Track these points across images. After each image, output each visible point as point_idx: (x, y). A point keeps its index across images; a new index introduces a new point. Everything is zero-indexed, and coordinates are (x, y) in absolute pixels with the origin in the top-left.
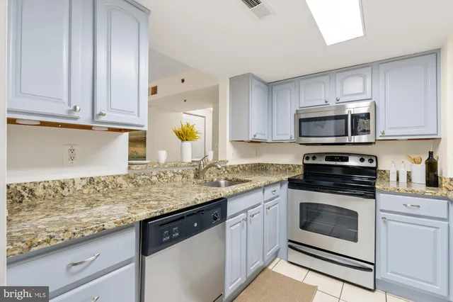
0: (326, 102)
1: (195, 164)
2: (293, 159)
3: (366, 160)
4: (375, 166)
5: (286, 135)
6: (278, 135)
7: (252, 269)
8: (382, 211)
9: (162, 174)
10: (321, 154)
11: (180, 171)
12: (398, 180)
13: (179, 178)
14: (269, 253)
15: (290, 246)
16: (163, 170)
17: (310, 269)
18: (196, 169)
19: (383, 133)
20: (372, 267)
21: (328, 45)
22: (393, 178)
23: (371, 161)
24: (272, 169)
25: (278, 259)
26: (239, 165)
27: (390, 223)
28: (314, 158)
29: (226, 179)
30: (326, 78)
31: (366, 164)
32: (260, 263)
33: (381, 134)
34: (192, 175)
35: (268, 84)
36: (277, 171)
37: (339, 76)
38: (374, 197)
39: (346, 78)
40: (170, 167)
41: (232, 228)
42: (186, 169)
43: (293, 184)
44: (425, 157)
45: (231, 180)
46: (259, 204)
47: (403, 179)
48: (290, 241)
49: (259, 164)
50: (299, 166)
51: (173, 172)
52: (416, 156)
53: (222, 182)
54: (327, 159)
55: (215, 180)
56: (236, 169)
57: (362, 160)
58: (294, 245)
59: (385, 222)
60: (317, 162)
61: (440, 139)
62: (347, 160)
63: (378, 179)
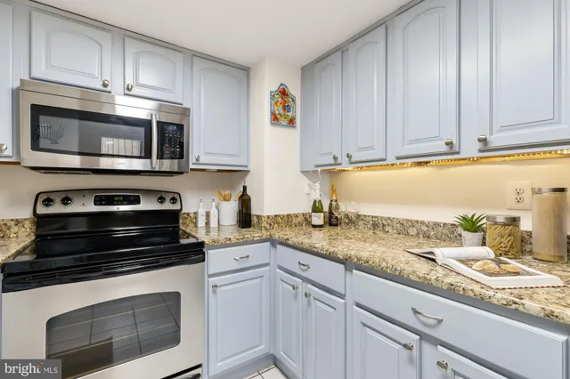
0: (105, 85)
3: (168, 199)
4: (179, 208)
10: (82, 192)
19: (198, 159)
20: (198, 370)
22: (201, 222)
23: (174, 200)
27: (220, 290)
28: (66, 201)
30: (105, 38)
31: (167, 206)
33: (194, 161)
37: (132, 47)
43: (18, 276)
47: (213, 224)
52: (226, 193)
54: (98, 201)
57: (161, 200)
59: (214, 292)
60: (75, 208)
61: (249, 171)
62: (137, 201)
63: (182, 227)
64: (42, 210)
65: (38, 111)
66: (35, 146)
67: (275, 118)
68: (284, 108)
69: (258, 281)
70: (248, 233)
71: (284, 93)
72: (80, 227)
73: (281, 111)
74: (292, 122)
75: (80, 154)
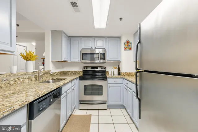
1: (35, 73)
2: (79, 69)
3: (103, 68)
4: (105, 70)
5: (77, 59)
6: (73, 59)
7: (68, 115)
8: (109, 84)
9: (17, 80)
10: (89, 67)
11: (27, 77)
12: (111, 74)
13: (27, 81)
14: (73, 108)
15: (80, 103)
16: (17, 77)
17: (87, 110)
18: (36, 75)
19: (108, 60)
20: (106, 102)
21: (95, 28)
22: (110, 74)
23: (104, 68)
24: (70, 73)
25: (75, 110)
26: (55, 73)
27: (111, 87)
28: (87, 68)
29: (52, 79)
30: (91, 39)
31: (103, 70)
32: (70, 113)
34: (34, 79)
35: (69, 37)
36: (72, 74)
37: (96, 39)
38: (107, 80)
39: (98, 40)
40: (21, 75)
41: (62, 100)
42: (31, 76)
43: (81, 78)
44: (118, 67)
45: (55, 80)
46: (70, 88)
47: (112, 74)
48: (80, 101)
49: (64, 72)
50: (81, 71)
51: (23, 78)
52: (115, 67)
53: (51, 81)
54: (91, 68)
55: (47, 80)
56: (54, 75)
57: (102, 68)
58: (82, 102)
59: (109, 87)
60: (88, 69)
61: (120, 62)
62: (97, 68)
63: (106, 74)
64: (84, 70)
65: (83, 54)
66: (83, 60)
67: (125, 49)
68: (128, 46)
69: (120, 87)
70: (119, 77)
71: (128, 42)
72: (90, 73)
73: (127, 47)
74: (130, 49)
75: (91, 60)
